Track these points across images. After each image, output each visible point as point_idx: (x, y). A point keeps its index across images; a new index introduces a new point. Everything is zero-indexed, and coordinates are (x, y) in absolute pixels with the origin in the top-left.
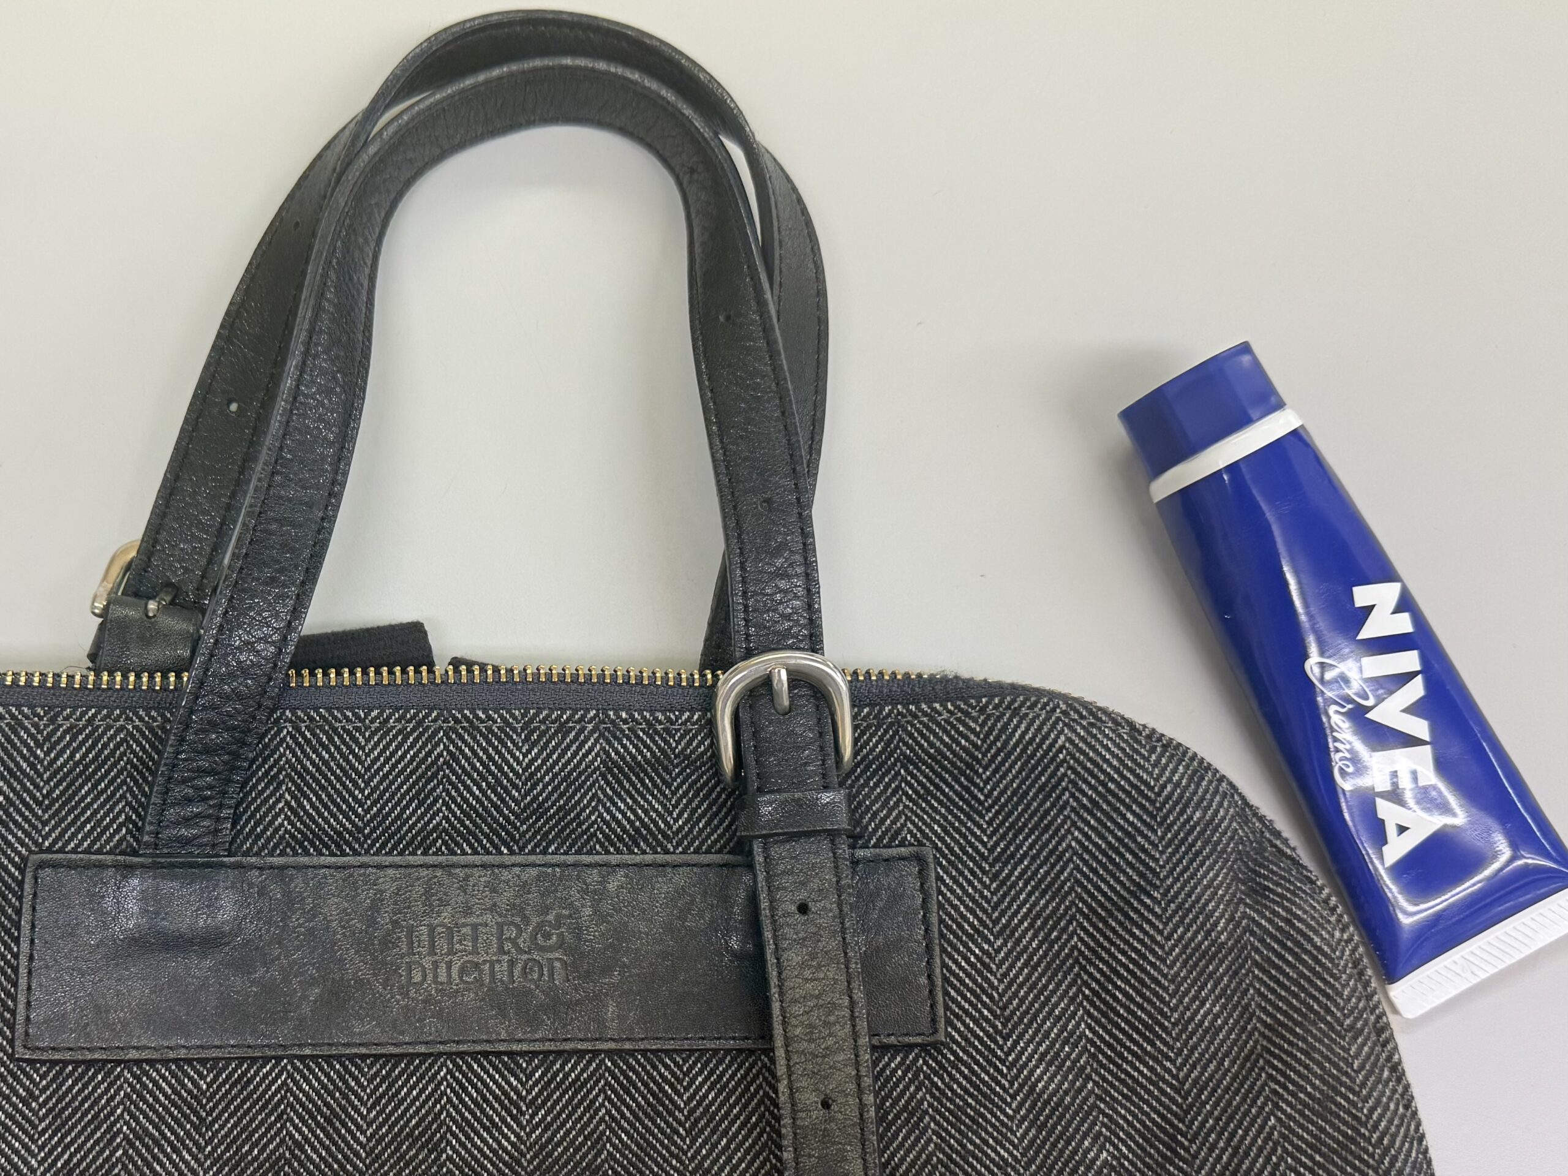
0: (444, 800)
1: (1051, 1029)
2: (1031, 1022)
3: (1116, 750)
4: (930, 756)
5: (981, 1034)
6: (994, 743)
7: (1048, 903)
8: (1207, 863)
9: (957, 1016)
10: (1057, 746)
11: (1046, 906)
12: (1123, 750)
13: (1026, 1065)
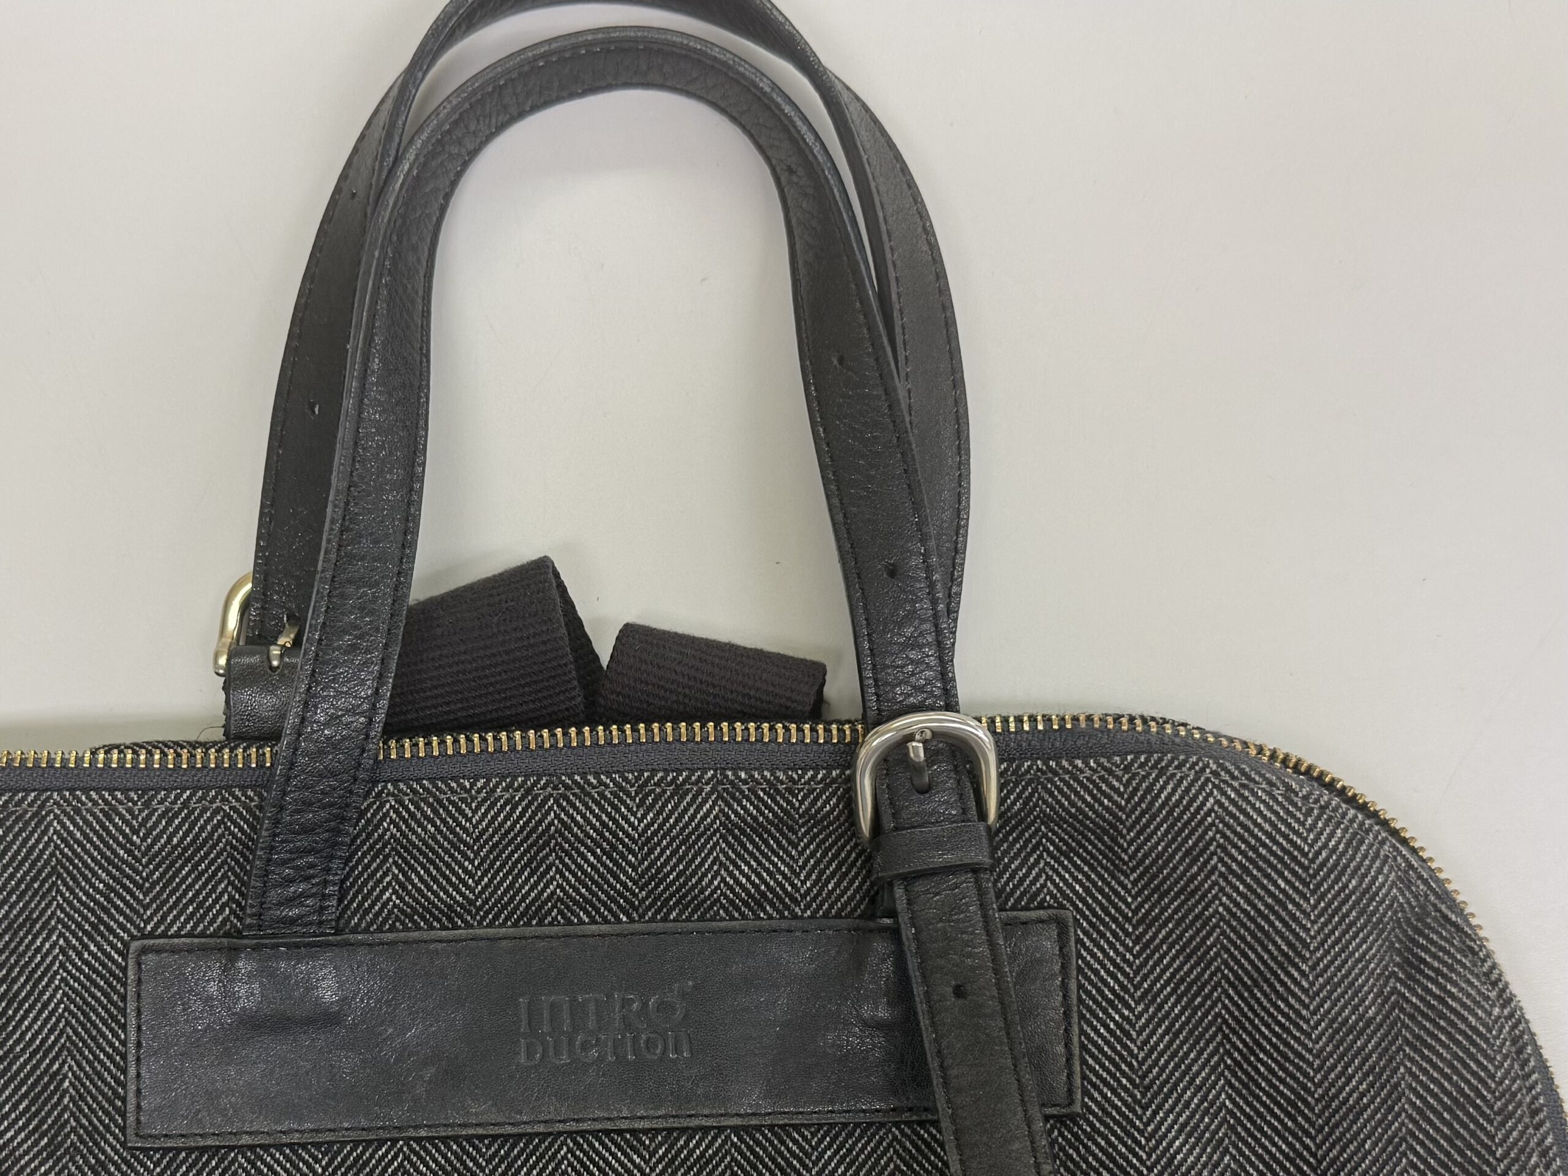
0: (557, 868)
1: (1192, 1098)
2: (1171, 1092)
3: (1269, 814)
4: (1071, 815)
5: (1119, 1104)
6: (1138, 804)
7: (1193, 968)
8: (1361, 935)
9: (1094, 1086)
10: (1205, 809)
11: (1190, 971)
12: (1276, 813)
13: (1165, 1135)
